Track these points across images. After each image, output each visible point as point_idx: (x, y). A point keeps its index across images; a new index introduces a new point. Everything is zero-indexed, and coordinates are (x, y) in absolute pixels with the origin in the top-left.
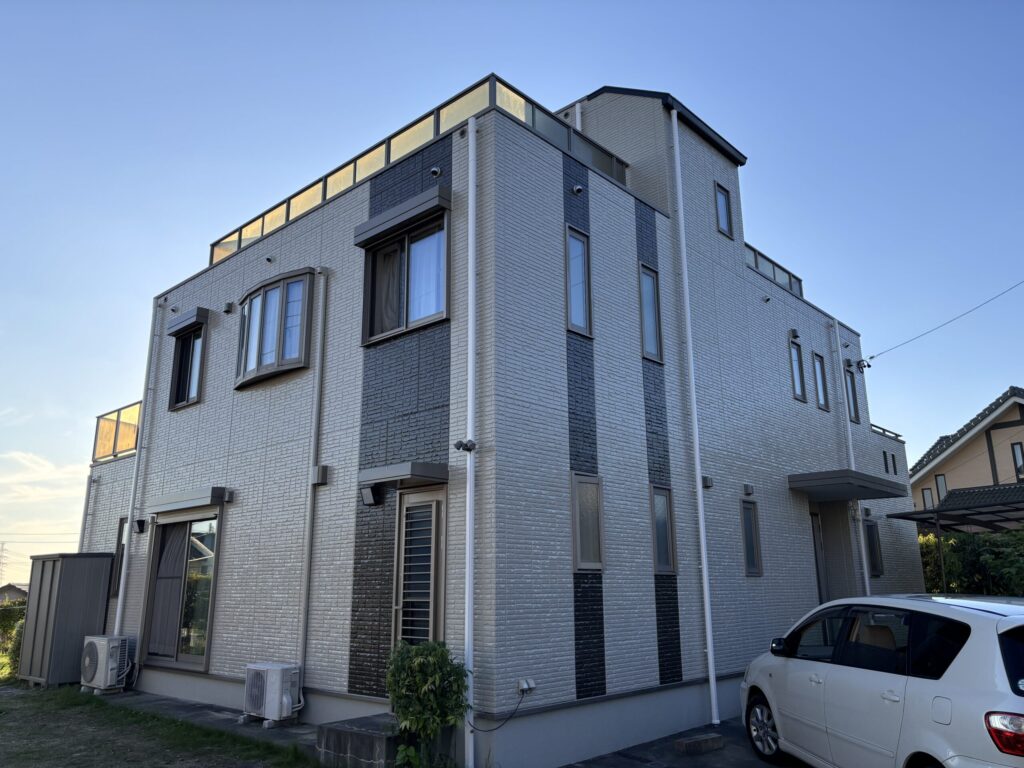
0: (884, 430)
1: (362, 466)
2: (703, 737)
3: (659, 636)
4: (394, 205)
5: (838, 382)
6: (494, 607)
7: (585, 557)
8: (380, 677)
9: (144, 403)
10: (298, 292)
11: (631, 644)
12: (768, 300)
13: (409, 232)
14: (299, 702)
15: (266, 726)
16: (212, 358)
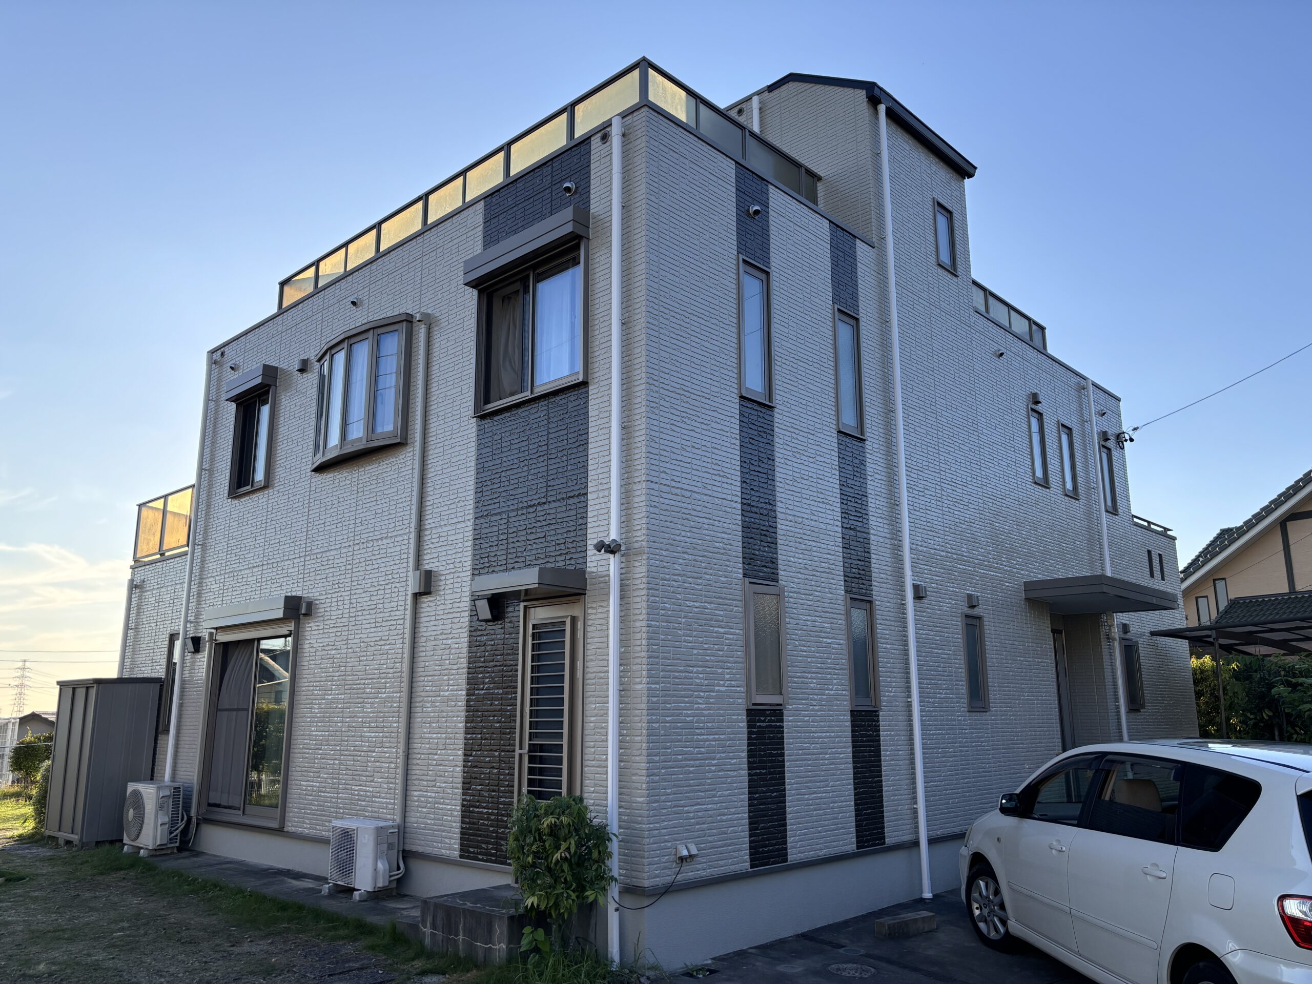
0: (1149, 523)
1: (476, 572)
2: (911, 916)
3: (855, 789)
4: (515, 232)
5: (1091, 461)
6: (644, 752)
7: (761, 687)
8: (502, 839)
9: (197, 488)
10: (392, 345)
11: (821, 798)
12: (1002, 354)
13: (534, 267)
14: (399, 868)
15: (358, 898)
16: (283, 430)
